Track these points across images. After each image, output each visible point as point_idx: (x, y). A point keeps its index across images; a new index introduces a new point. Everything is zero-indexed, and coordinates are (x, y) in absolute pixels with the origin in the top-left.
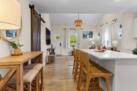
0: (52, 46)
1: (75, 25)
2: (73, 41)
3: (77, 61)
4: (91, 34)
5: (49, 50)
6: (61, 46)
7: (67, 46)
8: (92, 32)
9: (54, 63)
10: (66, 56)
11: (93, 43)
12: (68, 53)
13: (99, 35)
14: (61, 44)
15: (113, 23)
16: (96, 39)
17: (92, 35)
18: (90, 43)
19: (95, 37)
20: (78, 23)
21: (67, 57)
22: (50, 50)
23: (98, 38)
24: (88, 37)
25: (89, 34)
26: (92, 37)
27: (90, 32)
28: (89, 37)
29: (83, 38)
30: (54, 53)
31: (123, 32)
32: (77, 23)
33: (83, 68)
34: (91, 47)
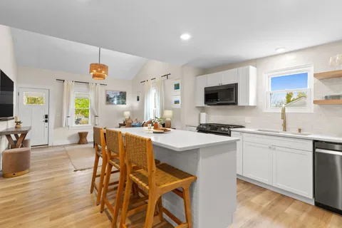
0: (18, 123)
1: (92, 73)
2: (79, 110)
3: (108, 158)
4: (123, 96)
5: (8, 136)
6: (46, 121)
7: (67, 122)
8: (125, 93)
9: (27, 171)
10: (64, 146)
11: (127, 114)
12: (69, 138)
13: (138, 100)
14: (46, 117)
15: (164, 80)
16: (132, 107)
17: (125, 99)
18: (121, 114)
19: (131, 102)
20: (99, 69)
21: (67, 148)
22: (13, 136)
23: (136, 104)
24: (115, 102)
25: (118, 97)
26: (124, 103)
27: (121, 93)
28: (118, 103)
29: (107, 104)
30: (25, 143)
31: (182, 95)
32: (95, 71)
33: (131, 175)
34: (122, 123)
